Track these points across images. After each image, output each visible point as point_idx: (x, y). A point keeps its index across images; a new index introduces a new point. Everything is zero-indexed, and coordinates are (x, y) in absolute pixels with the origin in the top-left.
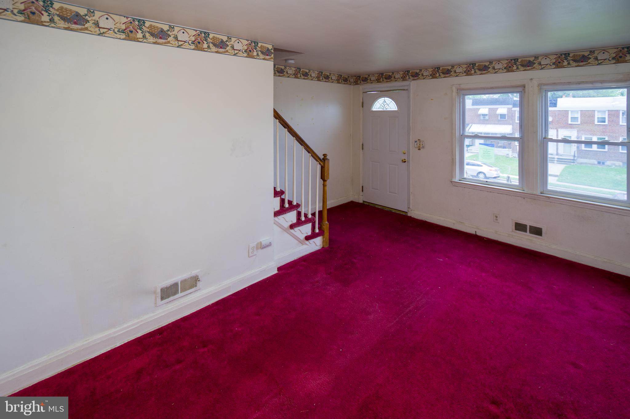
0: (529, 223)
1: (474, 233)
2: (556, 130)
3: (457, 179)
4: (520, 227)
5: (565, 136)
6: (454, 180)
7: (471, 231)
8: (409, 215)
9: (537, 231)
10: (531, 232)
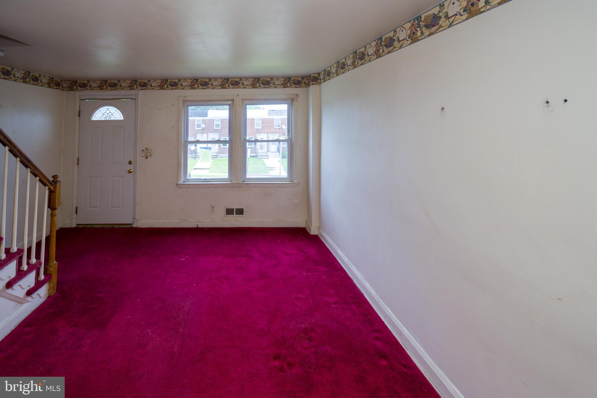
0: (235, 207)
1: (196, 226)
2: (207, 134)
3: (181, 182)
4: (229, 212)
5: (212, 139)
6: (179, 183)
7: (193, 225)
8: (134, 226)
9: (240, 212)
10: (236, 214)
